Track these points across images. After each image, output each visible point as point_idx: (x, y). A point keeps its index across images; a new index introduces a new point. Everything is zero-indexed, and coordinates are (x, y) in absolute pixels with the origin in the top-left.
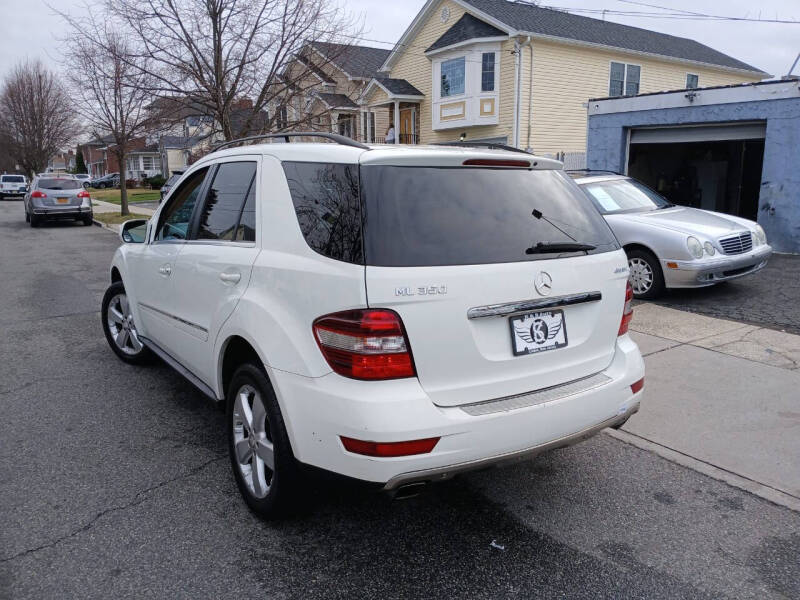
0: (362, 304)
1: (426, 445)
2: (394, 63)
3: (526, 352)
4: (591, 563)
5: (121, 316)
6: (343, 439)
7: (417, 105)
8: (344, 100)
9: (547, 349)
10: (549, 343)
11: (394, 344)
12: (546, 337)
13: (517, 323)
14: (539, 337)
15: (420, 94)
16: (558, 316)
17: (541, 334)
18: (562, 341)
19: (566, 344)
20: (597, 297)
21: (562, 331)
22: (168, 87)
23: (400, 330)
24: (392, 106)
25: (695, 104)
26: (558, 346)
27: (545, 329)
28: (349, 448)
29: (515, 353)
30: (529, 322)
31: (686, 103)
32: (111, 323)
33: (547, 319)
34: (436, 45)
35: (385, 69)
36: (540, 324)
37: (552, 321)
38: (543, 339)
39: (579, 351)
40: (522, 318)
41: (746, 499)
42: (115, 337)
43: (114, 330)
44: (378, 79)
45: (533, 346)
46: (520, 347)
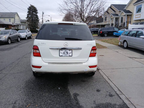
1: (40, 67)
2: (127, 7)
3: (62, 56)
7: (131, 15)
8: (117, 15)
10: (67, 55)
15: (132, 13)
16: (71, 51)
17: (66, 54)
19: (72, 56)
20: (81, 49)
21: (71, 53)
23: (38, 49)
24: (125, 15)
26: (70, 56)
27: (67, 53)
29: (60, 56)
33: (68, 51)
35: (125, 8)
36: (66, 52)
39: (75, 58)
40: (62, 50)
44: (123, 11)
46: (61, 55)
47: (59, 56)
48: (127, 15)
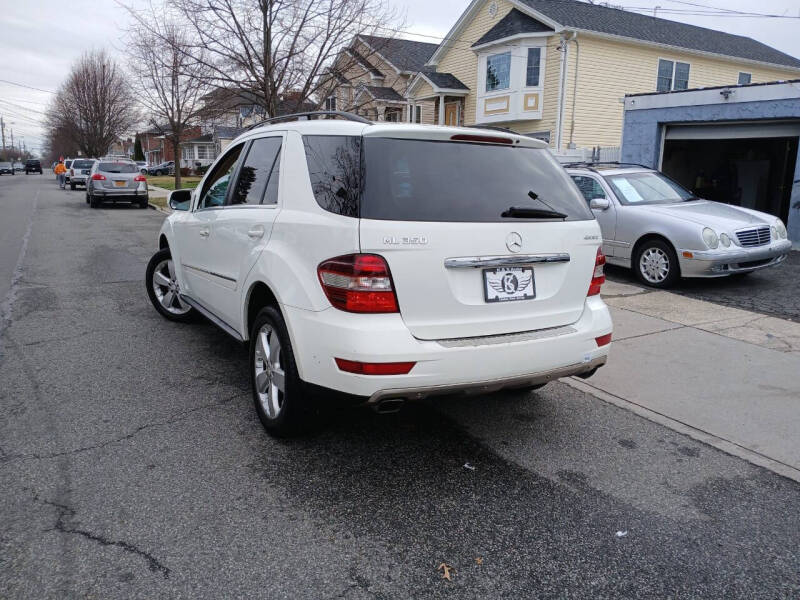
0: (356, 250)
1: (404, 367)
2: (441, 58)
3: (497, 300)
4: (547, 485)
5: (168, 280)
6: (337, 360)
7: (462, 99)
8: (392, 93)
9: (516, 299)
10: (519, 294)
11: (382, 284)
12: (516, 289)
13: (489, 275)
14: (509, 288)
15: (463, 87)
16: (528, 273)
17: (512, 286)
18: (532, 294)
19: (534, 296)
20: (566, 260)
21: (531, 285)
22: (220, 76)
23: (386, 273)
24: (437, 100)
25: (730, 101)
26: (527, 297)
27: (515, 282)
28: (341, 368)
29: (487, 300)
30: (501, 275)
31: (721, 100)
32: (156, 287)
33: (518, 274)
34: (482, 41)
35: (432, 63)
36: (511, 278)
37: (522, 276)
38: (513, 289)
39: (547, 304)
40: (494, 270)
41: (704, 450)
42: (161, 299)
43: (158, 293)
44: (425, 73)
45: (502, 295)
46: (492, 295)
47: (481, 302)
48: (448, 99)
